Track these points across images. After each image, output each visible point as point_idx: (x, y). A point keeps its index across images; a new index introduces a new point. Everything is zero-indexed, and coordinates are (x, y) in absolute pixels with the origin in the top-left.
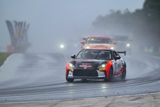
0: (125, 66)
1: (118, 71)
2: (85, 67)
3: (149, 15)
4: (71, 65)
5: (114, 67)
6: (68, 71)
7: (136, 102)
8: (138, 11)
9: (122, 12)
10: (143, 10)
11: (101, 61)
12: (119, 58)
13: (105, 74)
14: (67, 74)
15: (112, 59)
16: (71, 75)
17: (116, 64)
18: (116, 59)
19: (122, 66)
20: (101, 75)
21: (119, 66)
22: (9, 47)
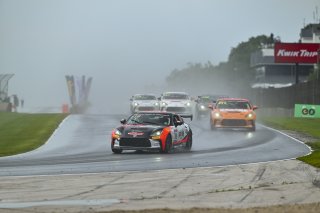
0: (190, 134)
1: (179, 139)
2: (135, 135)
3: (235, 69)
4: (118, 132)
5: (173, 135)
6: (114, 139)
7: (221, 174)
8: (222, 64)
9: (203, 66)
10: (228, 63)
11: (156, 127)
12: (181, 124)
13: (161, 144)
14: (113, 143)
15: (171, 125)
16: (117, 145)
17: (176, 131)
18: (177, 125)
19: (185, 134)
20: (155, 145)
21: (181, 133)
22: (65, 107)
